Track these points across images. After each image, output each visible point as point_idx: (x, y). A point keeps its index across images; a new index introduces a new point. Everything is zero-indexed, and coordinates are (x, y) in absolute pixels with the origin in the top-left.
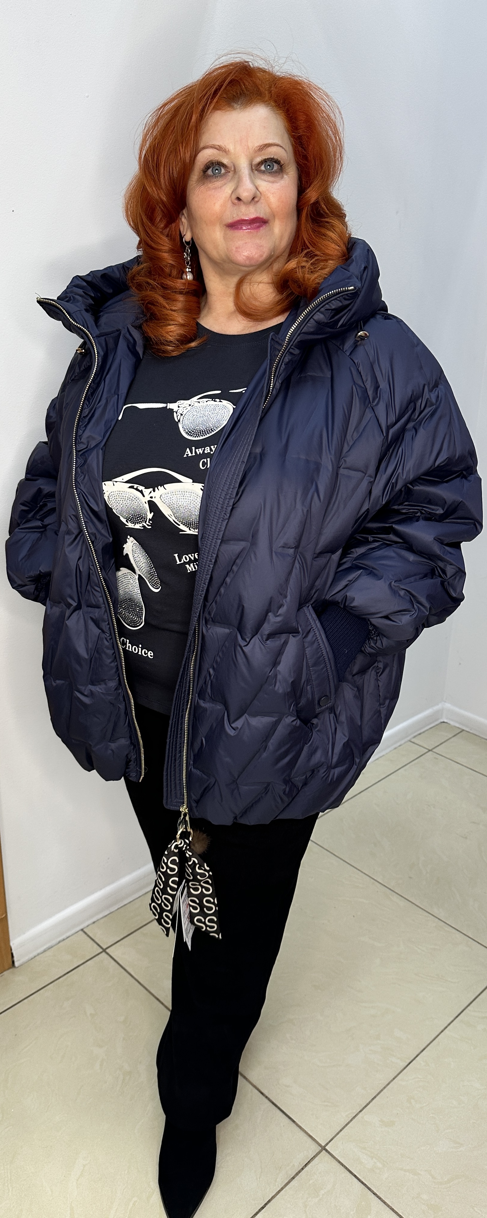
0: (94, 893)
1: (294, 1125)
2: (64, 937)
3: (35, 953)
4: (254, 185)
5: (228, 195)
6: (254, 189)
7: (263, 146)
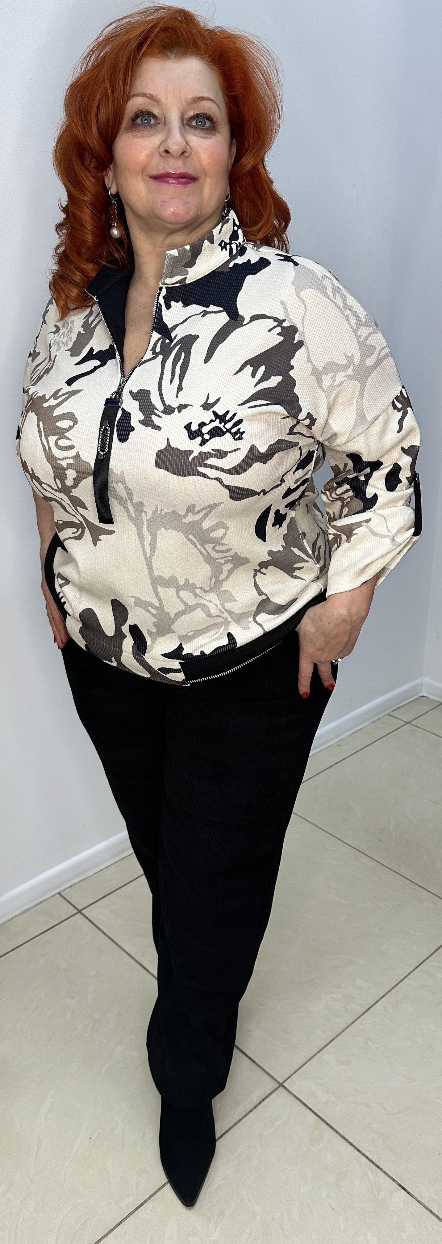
2: (42, 900)
4: (185, 139)
5: (157, 146)
6: (184, 143)
7: (196, 98)
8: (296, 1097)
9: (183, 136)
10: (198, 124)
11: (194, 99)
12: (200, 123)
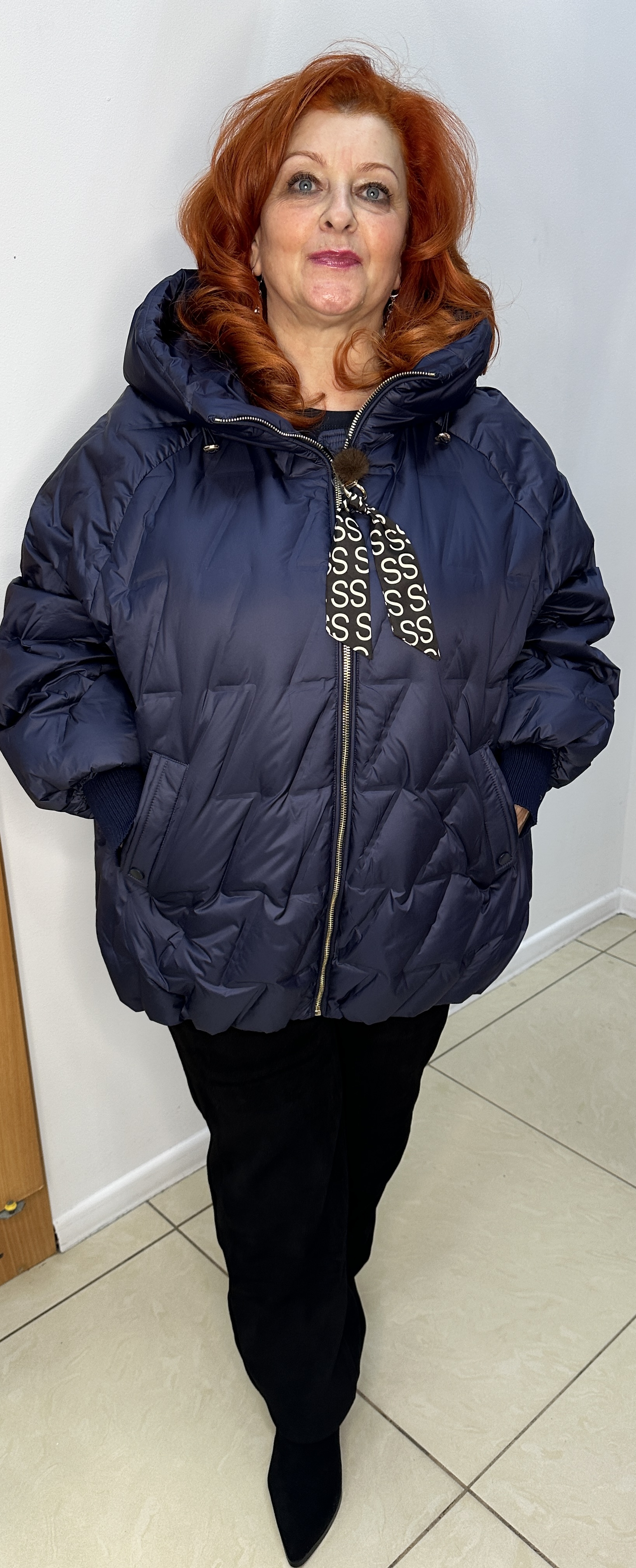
1: (428, 1457)
2: (124, 1211)
3: (86, 1234)
4: (352, 212)
5: (317, 219)
6: (349, 215)
7: (370, 165)
8: (489, 1508)
9: (350, 206)
10: (369, 195)
11: (367, 165)
12: (372, 195)
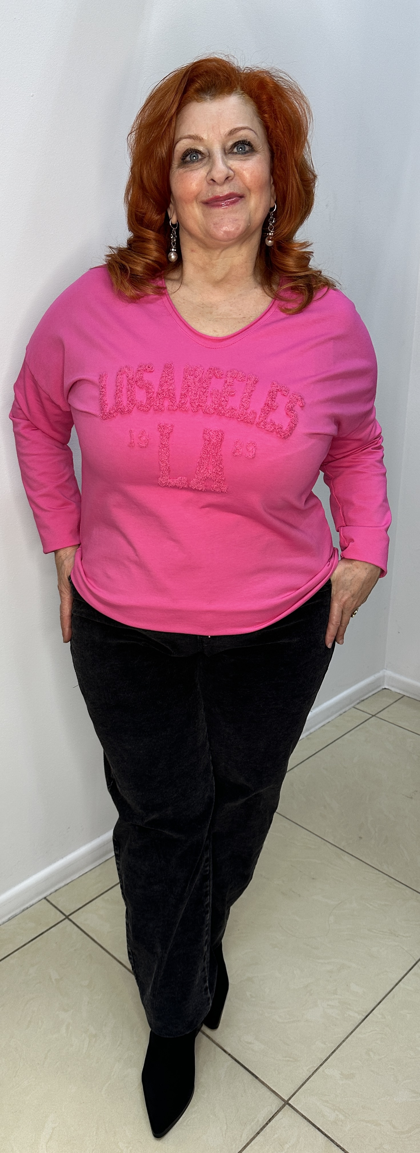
0: (55, 862)
1: (256, 1081)
2: (29, 905)
9: (225, 164)
